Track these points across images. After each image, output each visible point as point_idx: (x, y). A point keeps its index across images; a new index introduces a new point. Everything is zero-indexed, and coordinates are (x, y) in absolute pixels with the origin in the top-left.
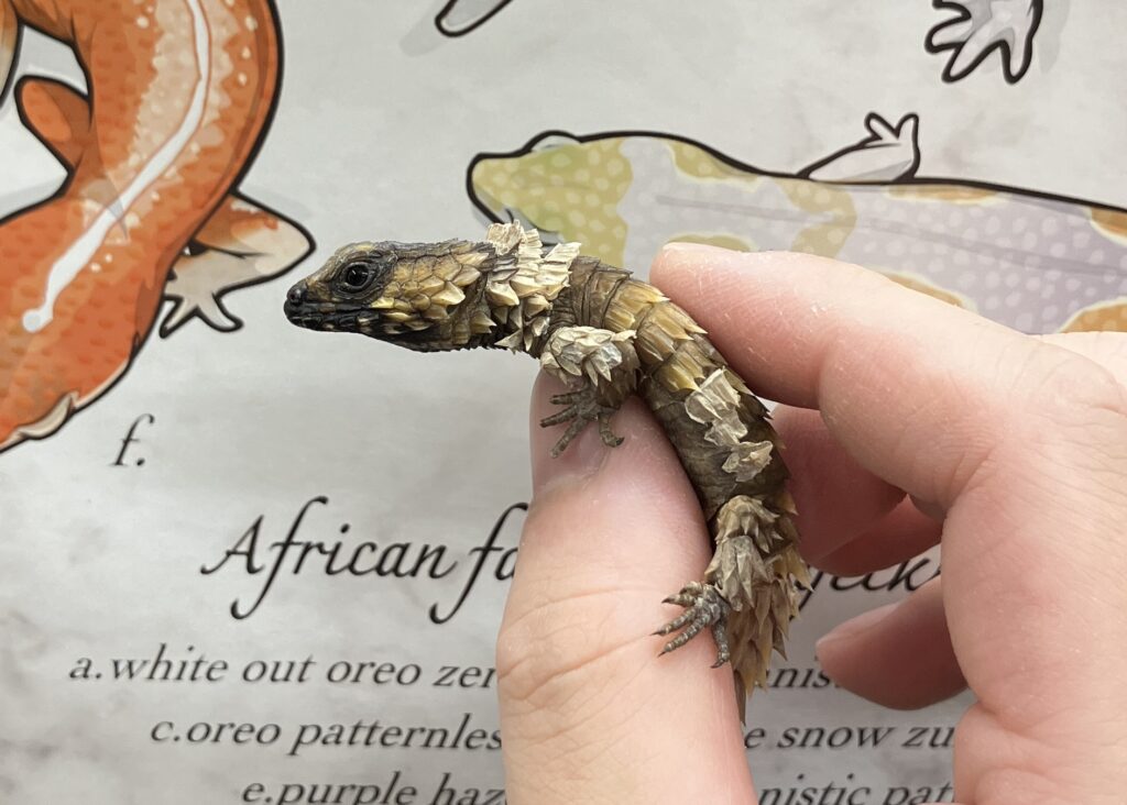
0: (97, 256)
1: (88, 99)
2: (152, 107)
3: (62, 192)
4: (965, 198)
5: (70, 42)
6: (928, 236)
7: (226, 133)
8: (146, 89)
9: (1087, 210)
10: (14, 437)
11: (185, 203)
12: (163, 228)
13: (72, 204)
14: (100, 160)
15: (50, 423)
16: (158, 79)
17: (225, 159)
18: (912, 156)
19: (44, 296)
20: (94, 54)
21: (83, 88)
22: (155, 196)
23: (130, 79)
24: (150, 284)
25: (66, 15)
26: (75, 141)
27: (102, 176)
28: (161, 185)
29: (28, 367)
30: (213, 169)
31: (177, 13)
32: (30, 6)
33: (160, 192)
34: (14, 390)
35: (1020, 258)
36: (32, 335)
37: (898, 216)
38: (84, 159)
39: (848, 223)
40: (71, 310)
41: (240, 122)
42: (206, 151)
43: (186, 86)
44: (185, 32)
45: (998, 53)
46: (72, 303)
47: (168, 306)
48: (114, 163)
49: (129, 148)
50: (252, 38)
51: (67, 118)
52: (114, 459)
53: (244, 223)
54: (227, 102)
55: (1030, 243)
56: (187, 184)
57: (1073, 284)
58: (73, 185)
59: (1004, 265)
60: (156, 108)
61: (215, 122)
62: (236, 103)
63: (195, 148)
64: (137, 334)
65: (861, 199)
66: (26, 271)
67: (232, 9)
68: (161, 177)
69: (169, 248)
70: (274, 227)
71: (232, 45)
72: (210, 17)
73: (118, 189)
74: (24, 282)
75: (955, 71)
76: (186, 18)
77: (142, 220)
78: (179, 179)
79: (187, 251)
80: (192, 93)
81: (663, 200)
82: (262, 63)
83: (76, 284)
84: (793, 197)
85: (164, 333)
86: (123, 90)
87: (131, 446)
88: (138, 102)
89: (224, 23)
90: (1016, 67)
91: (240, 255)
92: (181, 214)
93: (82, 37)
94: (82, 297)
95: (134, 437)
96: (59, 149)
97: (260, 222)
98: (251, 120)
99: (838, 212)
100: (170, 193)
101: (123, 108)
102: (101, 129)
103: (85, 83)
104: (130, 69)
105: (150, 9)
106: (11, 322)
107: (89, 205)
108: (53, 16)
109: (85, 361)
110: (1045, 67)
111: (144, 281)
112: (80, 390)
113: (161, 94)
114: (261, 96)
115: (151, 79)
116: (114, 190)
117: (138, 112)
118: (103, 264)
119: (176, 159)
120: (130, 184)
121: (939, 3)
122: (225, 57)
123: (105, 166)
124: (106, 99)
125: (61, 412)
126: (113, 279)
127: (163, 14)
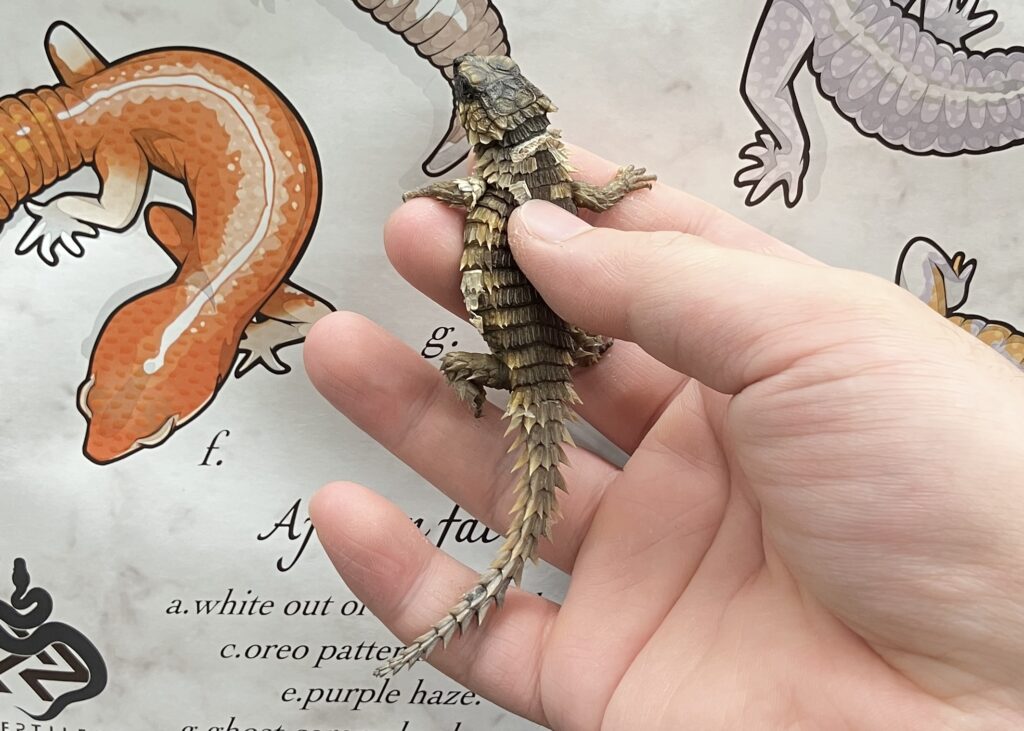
0: (195, 323)
1: (193, 218)
2: (235, 223)
3: (172, 280)
5: (184, 181)
7: (283, 242)
8: (232, 212)
10: (135, 446)
11: (254, 288)
12: (240, 304)
13: (180, 288)
14: (200, 259)
15: (158, 437)
16: (239, 205)
17: (280, 259)
19: (159, 350)
20: (198, 188)
21: (191, 212)
22: (235, 283)
23: (221, 204)
24: (229, 342)
25: (181, 162)
26: (183, 246)
27: (202, 270)
28: (238, 275)
29: (145, 398)
30: (274, 265)
31: (254, 161)
32: (157, 156)
33: (237, 280)
34: (136, 413)
36: (150, 375)
38: (188, 257)
40: (176, 359)
41: (292, 235)
42: (269, 254)
43: (257, 210)
44: (259, 174)
46: (176, 354)
47: (242, 356)
48: (208, 260)
49: (219, 251)
50: (302, 178)
51: (178, 231)
52: (202, 462)
53: (292, 301)
54: (284, 221)
56: (255, 275)
58: (180, 275)
60: (238, 224)
61: (275, 234)
62: (290, 221)
63: (262, 251)
64: (220, 375)
66: (148, 333)
67: (290, 159)
68: (238, 270)
69: (243, 317)
70: (312, 305)
71: (288, 183)
72: (275, 163)
73: (211, 278)
74: (146, 340)
76: (260, 165)
77: (225, 299)
78: (252, 272)
79: (255, 320)
80: (261, 215)
82: (308, 196)
83: (179, 342)
85: (238, 375)
86: (216, 212)
87: (213, 450)
88: (226, 220)
89: (284, 168)
90: (792, 198)
91: (289, 323)
92: (252, 295)
93: (191, 177)
94: (184, 350)
95: (215, 445)
96: (172, 251)
97: (303, 301)
98: (299, 233)
100: (244, 281)
101: (216, 224)
102: (200, 238)
104: (222, 199)
105: (237, 159)
106: (136, 367)
107: (191, 288)
108: (173, 164)
109: (184, 393)
110: (811, 198)
111: (225, 340)
112: (180, 413)
113: (241, 215)
114: (306, 216)
115: (235, 205)
116: (208, 278)
117: (225, 227)
118: (198, 327)
119: (249, 258)
120: (218, 274)
121: (743, 155)
122: (284, 190)
123: (202, 263)
124: (204, 218)
125: (167, 428)
126: (205, 338)
127: (245, 162)
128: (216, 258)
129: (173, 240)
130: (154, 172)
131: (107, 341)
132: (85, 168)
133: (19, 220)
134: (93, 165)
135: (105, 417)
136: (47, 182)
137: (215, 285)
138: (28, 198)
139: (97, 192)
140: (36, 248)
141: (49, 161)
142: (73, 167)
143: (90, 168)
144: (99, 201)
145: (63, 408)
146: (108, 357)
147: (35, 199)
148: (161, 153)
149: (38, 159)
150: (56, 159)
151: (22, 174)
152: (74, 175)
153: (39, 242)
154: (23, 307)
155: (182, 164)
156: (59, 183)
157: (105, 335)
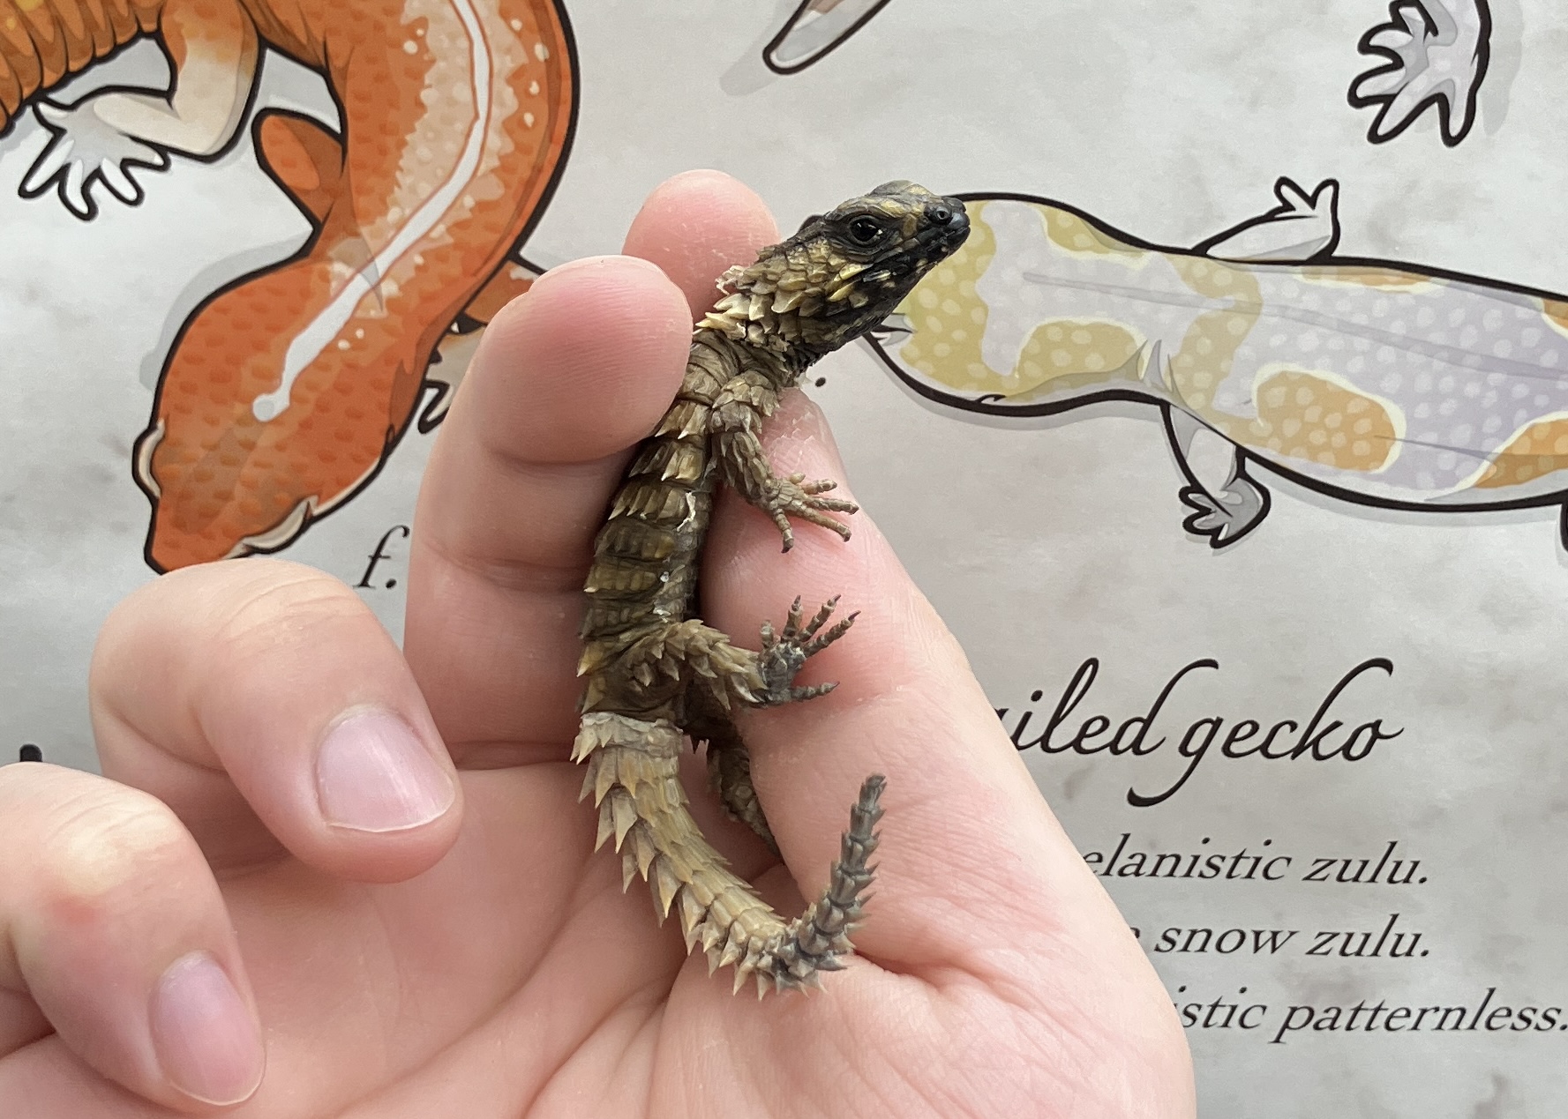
0: (346, 331)
1: (341, 138)
2: (419, 150)
3: (304, 252)
4: (1392, 283)
5: (323, 71)
6: (1346, 328)
7: (507, 186)
8: (412, 130)
9: (1539, 301)
10: (238, 550)
11: (455, 270)
12: (427, 298)
13: (318, 267)
14: (354, 215)
15: (281, 534)
16: (426, 116)
17: (503, 216)
18: (1330, 232)
19: (280, 378)
20: (349, 83)
21: (336, 126)
22: (419, 260)
23: (392, 115)
24: (408, 368)
25: (319, 36)
26: (324, 190)
27: (357, 235)
28: (426, 246)
29: (257, 464)
30: (490, 228)
31: (453, 38)
32: (275, 24)
33: (423, 254)
34: (239, 491)
35: (1456, 357)
36: (263, 425)
37: (1311, 302)
38: (333, 211)
39: (1253, 309)
40: (312, 396)
41: (525, 172)
42: (481, 206)
43: (460, 126)
44: (462, 61)
45: (1434, 110)
46: (312, 387)
47: (430, 394)
48: (370, 218)
49: (388, 200)
50: (543, 68)
51: (315, 162)
52: (359, 580)
54: (510, 147)
55: (1468, 340)
56: (456, 246)
57: (1520, 390)
58: (320, 243)
59: (1438, 365)
60: (424, 152)
61: (493, 171)
62: (521, 148)
63: (469, 201)
64: (391, 428)
65: (1267, 280)
66: (260, 347)
67: (519, 34)
68: (425, 236)
69: (434, 323)
71: (517, 78)
72: (490, 42)
73: (374, 250)
74: (258, 360)
75: (1381, 131)
76: (464, 43)
77: (401, 288)
78: (449, 240)
79: (455, 328)
80: (468, 135)
81: (1030, 277)
82: (554, 102)
83: (319, 365)
84: (1187, 276)
85: (425, 427)
86: (383, 129)
87: (380, 562)
88: (402, 144)
89: (508, 51)
90: (1455, 127)
92: (449, 282)
93: (336, 64)
94: (326, 380)
95: (383, 553)
96: (303, 199)
98: (538, 170)
99: (1242, 297)
100: (436, 256)
102: (355, 176)
103: (337, 119)
104: (393, 104)
105: (420, 32)
106: (239, 409)
107: (338, 268)
108: (304, 40)
109: (327, 458)
110: (1491, 128)
111: (402, 363)
112: (319, 494)
113: (430, 135)
114: (551, 140)
115: (418, 117)
116: (369, 251)
117: (401, 157)
118: (352, 340)
119: (445, 215)
120: (388, 243)
121: (1365, 47)
122: (508, 92)
123: (359, 221)
124: (363, 140)
125: (296, 520)
126: (365, 359)
127: (436, 38)
128: (384, 211)
129: (305, 178)
130: (269, 53)
131: (188, 360)
132: (143, 43)
133: (25, 135)
134: (157, 36)
135: (185, 496)
136: (74, 66)
137: (382, 263)
138: (41, 95)
139: (165, 87)
140: (55, 187)
141: (76, 26)
142: (121, 40)
143: (152, 44)
144: (170, 104)
145: (106, 478)
146: (188, 388)
147: (53, 96)
148: (282, 18)
149: (58, 22)
150: (90, 25)
151: (28, 50)
152: (123, 55)
153: (61, 175)
154: (33, 294)
155: (321, 39)
156: (97, 70)
157: (182, 348)
